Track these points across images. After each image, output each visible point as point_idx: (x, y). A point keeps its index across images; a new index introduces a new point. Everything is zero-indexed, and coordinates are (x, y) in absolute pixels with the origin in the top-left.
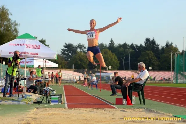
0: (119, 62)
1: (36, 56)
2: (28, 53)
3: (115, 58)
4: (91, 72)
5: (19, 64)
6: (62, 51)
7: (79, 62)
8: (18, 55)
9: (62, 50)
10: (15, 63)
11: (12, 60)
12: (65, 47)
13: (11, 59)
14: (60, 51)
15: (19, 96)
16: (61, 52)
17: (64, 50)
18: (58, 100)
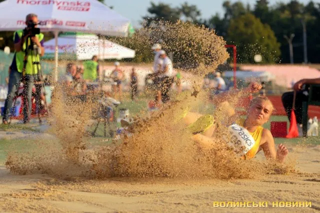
0: (279, 45)
1: (82, 28)
2: (61, 23)
3: (269, 37)
5: (39, 44)
8: (36, 25)
10: (29, 44)
11: (23, 37)
12: (150, 11)
13: (21, 34)
15: (40, 121)
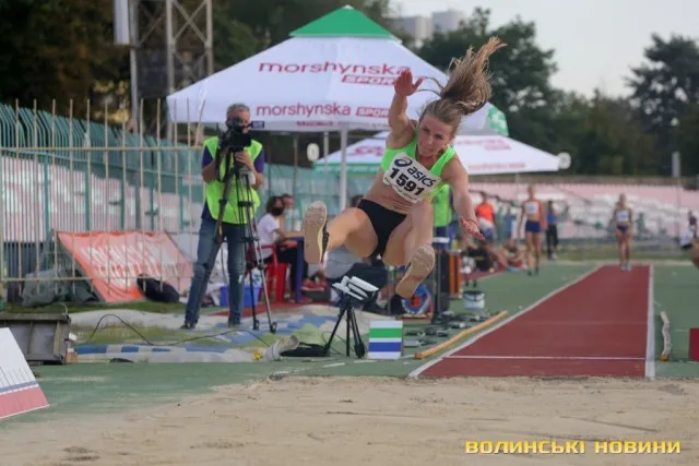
5: (252, 166)
6: (633, 77)
9: (638, 72)
10: (232, 166)
12: (652, 55)
14: (626, 78)
16: (634, 84)
17: (650, 76)
18: (399, 340)
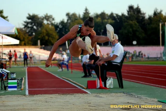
4: (61, 49)
7: (47, 38)
9: (25, 22)
17: (28, 23)
